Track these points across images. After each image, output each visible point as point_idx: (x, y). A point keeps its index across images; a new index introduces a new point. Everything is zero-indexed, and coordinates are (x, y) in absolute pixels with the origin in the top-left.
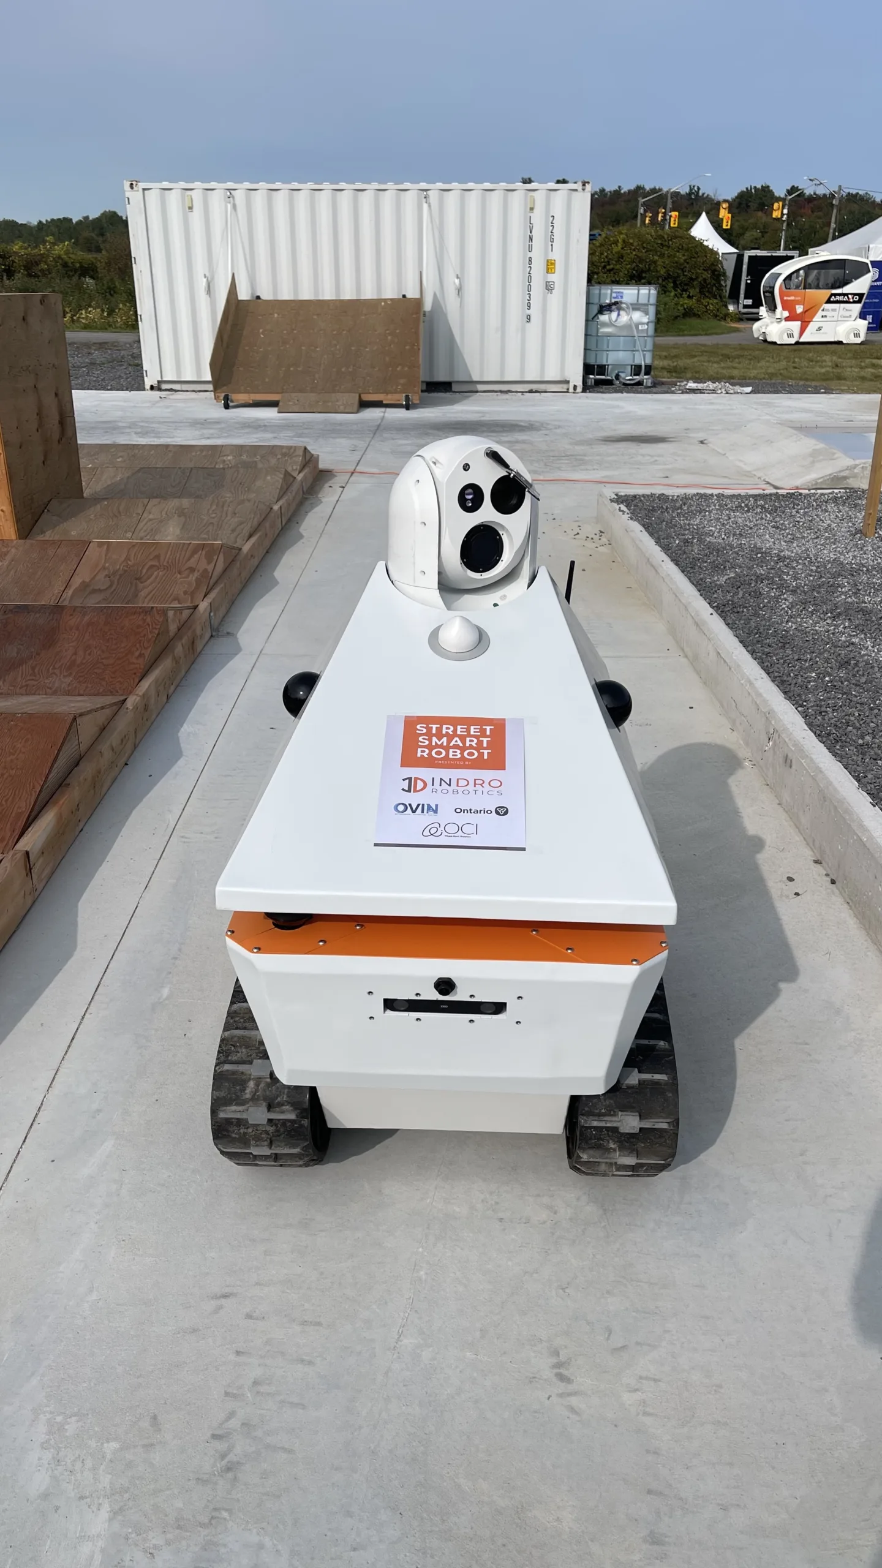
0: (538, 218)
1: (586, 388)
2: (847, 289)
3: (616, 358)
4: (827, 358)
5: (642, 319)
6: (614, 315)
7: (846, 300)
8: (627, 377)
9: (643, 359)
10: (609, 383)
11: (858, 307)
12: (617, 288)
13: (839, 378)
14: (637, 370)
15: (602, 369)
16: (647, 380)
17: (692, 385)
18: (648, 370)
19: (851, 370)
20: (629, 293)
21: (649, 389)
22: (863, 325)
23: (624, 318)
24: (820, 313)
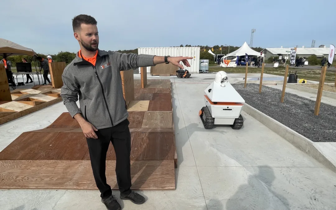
0: (193, 51)
1: (199, 73)
2: (233, 60)
3: (204, 69)
4: (231, 69)
5: (207, 64)
6: (203, 63)
7: (234, 61)
8: (205, 71)
9: (207, 69)
10: (203, 72)
11: (235, 62)
12: (203, 60)
13: (234, 72)
14: (206, 70)
15: (201, 70)
16: (208, 72)
17: (214, 72)
18: (208, 70)
19: (235, 70)
20: (205, 61)
21: (208, 73)
22: (236, 65)
23: (204, 64)
24: (230, 63)
